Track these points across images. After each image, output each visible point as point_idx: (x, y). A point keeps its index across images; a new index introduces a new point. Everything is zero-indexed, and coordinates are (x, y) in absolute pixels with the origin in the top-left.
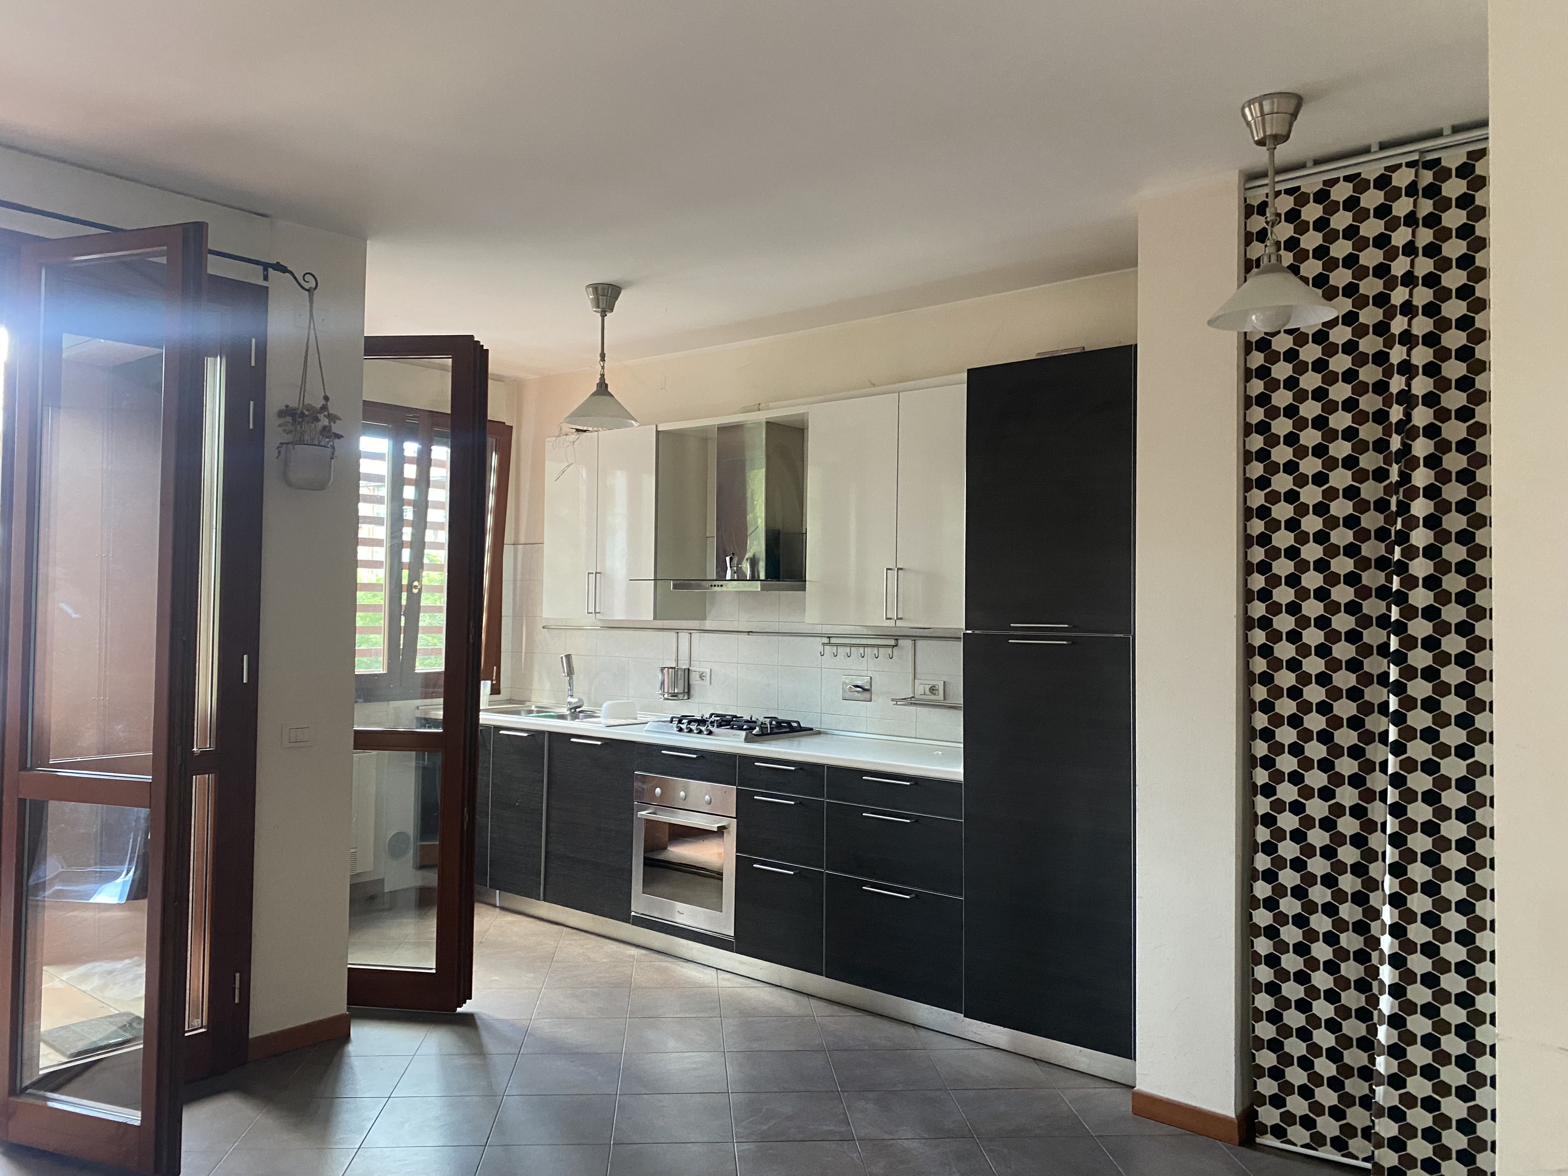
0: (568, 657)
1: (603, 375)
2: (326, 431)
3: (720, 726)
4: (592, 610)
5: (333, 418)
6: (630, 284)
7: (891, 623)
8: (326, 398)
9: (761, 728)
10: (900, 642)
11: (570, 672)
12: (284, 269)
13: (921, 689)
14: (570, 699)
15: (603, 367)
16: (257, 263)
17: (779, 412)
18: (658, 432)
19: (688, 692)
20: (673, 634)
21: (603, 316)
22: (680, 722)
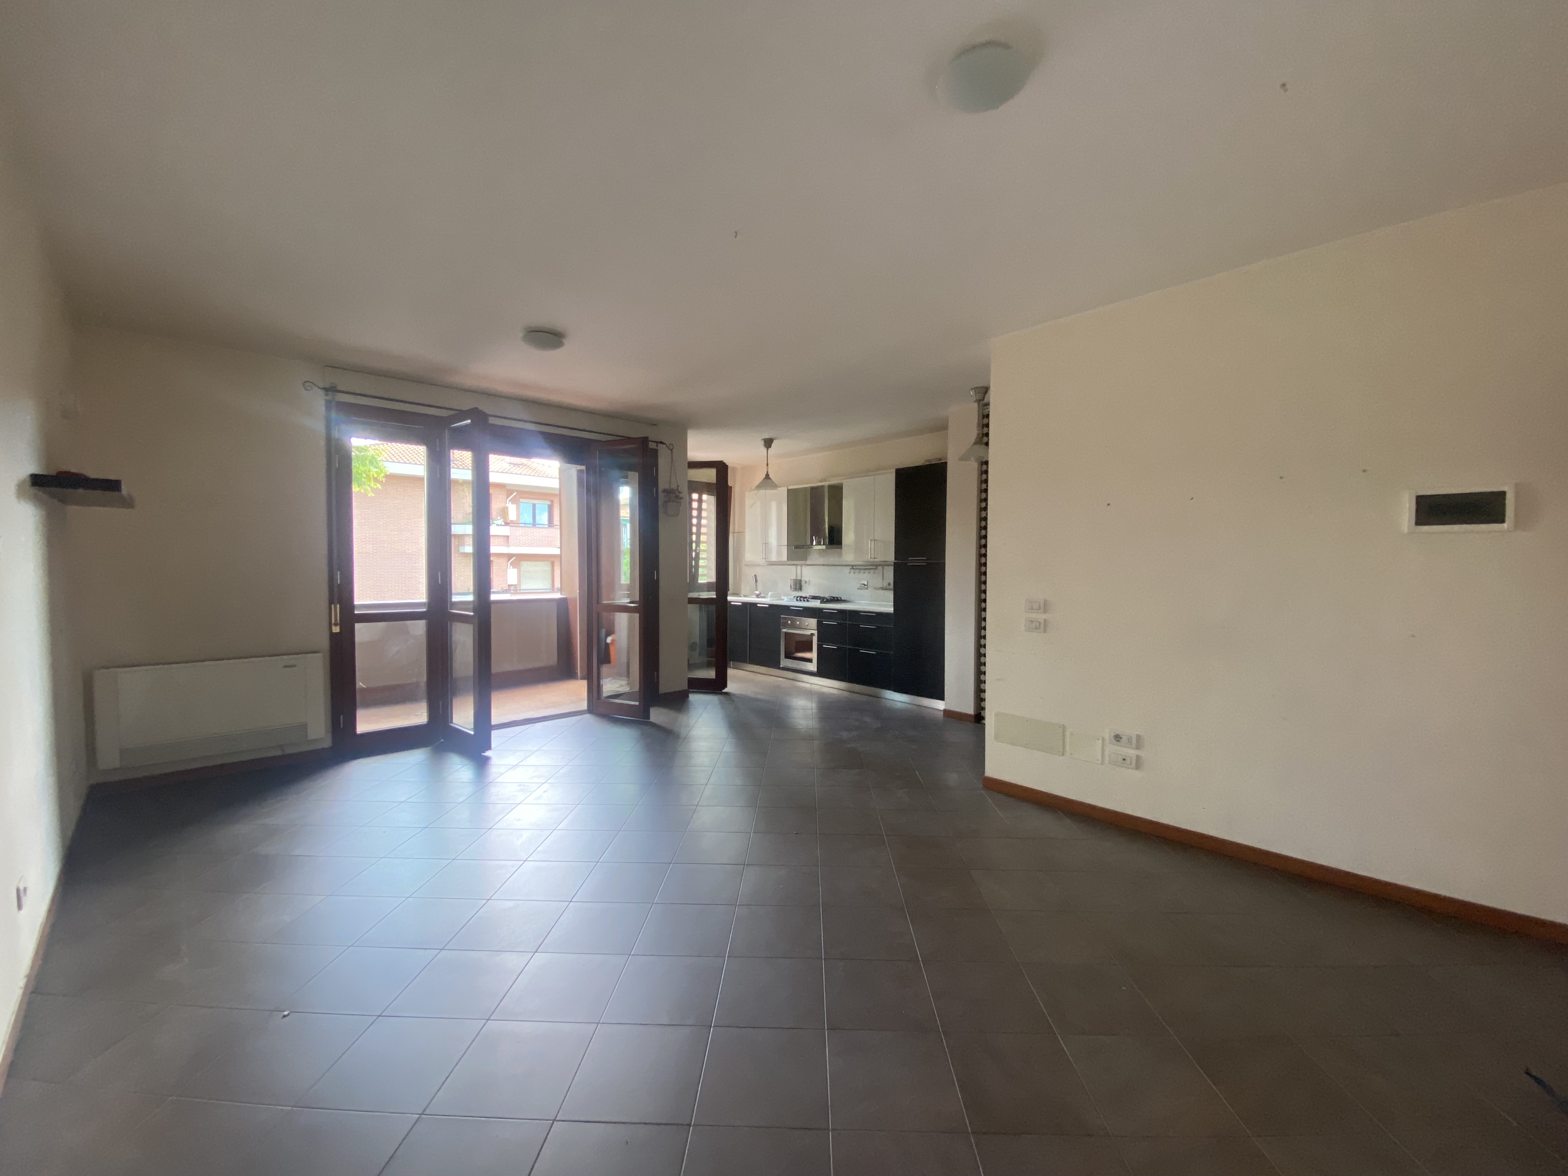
0: (755, 576)
1: (767, 472)
2: (677, 497)
3: (812, 599)
4: (764, 557)
5: (680, 492)
6: (776, 439)
7: (872, 560)
8: (678, 486)
9: (827, 599)
10: (878, 568)
11: (756, 581)
12: (661, 443)
13: (885, 584)
14: (756, 592)
15: (768, 469)
16: (655, 442)
17: (834, 481)
18: (788, 490)
19: (801, 589)
20: (794, 567)
21: (767, 450)
22: (797, 598)
